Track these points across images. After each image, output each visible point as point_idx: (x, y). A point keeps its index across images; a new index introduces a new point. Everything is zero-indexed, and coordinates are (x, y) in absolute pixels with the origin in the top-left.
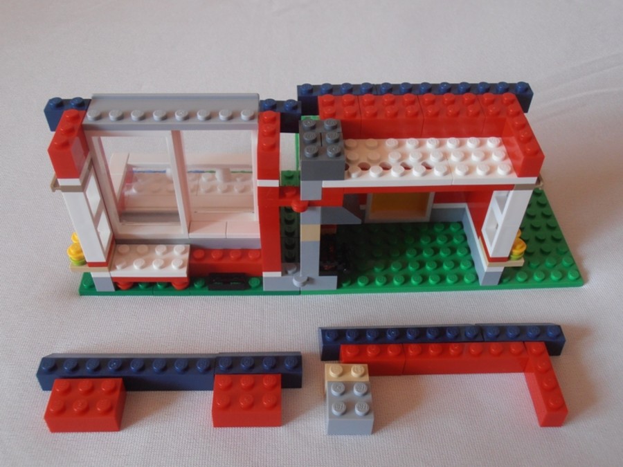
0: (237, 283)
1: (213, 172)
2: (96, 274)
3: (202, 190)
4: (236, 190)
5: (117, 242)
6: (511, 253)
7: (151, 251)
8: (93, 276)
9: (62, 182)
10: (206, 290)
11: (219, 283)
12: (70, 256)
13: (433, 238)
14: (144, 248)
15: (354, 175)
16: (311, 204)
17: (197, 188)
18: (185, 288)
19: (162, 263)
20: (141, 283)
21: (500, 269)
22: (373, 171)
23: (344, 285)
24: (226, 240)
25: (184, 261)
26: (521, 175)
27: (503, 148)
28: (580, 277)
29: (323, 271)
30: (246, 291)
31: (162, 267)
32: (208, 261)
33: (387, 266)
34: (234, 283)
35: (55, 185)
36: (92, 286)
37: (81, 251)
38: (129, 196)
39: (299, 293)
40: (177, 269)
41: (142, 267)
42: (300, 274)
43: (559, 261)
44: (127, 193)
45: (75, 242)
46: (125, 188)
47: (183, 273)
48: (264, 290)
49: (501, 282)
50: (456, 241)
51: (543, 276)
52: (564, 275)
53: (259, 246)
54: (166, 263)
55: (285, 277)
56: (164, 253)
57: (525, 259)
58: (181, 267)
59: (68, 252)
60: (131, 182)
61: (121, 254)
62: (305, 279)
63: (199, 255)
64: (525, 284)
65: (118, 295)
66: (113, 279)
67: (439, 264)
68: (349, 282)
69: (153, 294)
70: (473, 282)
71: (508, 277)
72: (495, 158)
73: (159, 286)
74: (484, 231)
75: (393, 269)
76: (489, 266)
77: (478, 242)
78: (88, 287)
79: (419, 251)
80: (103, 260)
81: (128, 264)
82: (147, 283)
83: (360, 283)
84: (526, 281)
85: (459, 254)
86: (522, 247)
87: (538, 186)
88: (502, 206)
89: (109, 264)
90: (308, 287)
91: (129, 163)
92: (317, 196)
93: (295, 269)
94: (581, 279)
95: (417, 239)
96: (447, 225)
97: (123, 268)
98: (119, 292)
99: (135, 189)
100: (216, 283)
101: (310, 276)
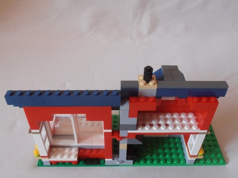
0: (96, 162)
2: (44, 160)
3: (83, 125)
4: (95, 125)
5: (52, 147)
6: (198, 154)
7: (64, 150)
8: (42, 160)
9: (32, 131)
10: (84, 165)
11: (89, 162)
12: (35, 154)
13: (169, 144)
14: (62, 149)
15: (139, 129)
16: (123, 138)
17: (81, 124)
18: (77, 164)
19: (68, 155)
20: (60, 163)
21: (194, 159)
22: (147, 127)
23: (136, 163)
24: (92, 146)
25: (76, 154)
26: (201, 129)
27: (195, 117)
28: (225, 162)
29: (128, 159)
30: (99, 165)
31: (68, 157)
32: (85, 154)
33: (152, 155)
34: (95, 162)
35: (30, 132)
37: (38, 152)
38: (56, 127)
39: (118, 165)
40: (74, 158)
41: (61, 157)
42: (119, 159)
43: (217, 154)
44: (55, 126)
45: (36, 148)
47: (76, 159)
48: (106, 164)
49: (194, 163)
50: (178, 145)
51: (211, 161)
52: (218, 160)
53: (104, 148)
54: (70, 155)
55: (114, 160)
56: (69, 151)
57: (204, 156)
58: (75, 157)
59: (34, 152)
60: (57, 122)
61: (53, 152)
62: (121, 161)
63: (82, 151)
66: (50, 161)
67: (171, 155)
68: (137, 162)
69: (65, 166)
70: (184, 163)
71: (197, 161)
72: (192, 122)
73: (67, 163)
74: (188, 144)
75: (154, 156)
76: (190, 158)
77: (186, 147)
78: (41, 164)
79: (164, 149)
80: (47, 155)
81: (56, 156)
82: (62, 162)
83: (141, 162)
84: (204, 163)
85: (179, 151)
86: (202, 152)
87: (208, 133)
88: (195, 138)
89: (49, 156)
90: (122, 164)
92: (126, 135)
93: (117, 157)
95: (163, 144)
96: (174, 138)
97: (54, 157)
98: (52, 165)
99: (59, 125)
100: (88, 162)
101: (123, 160)
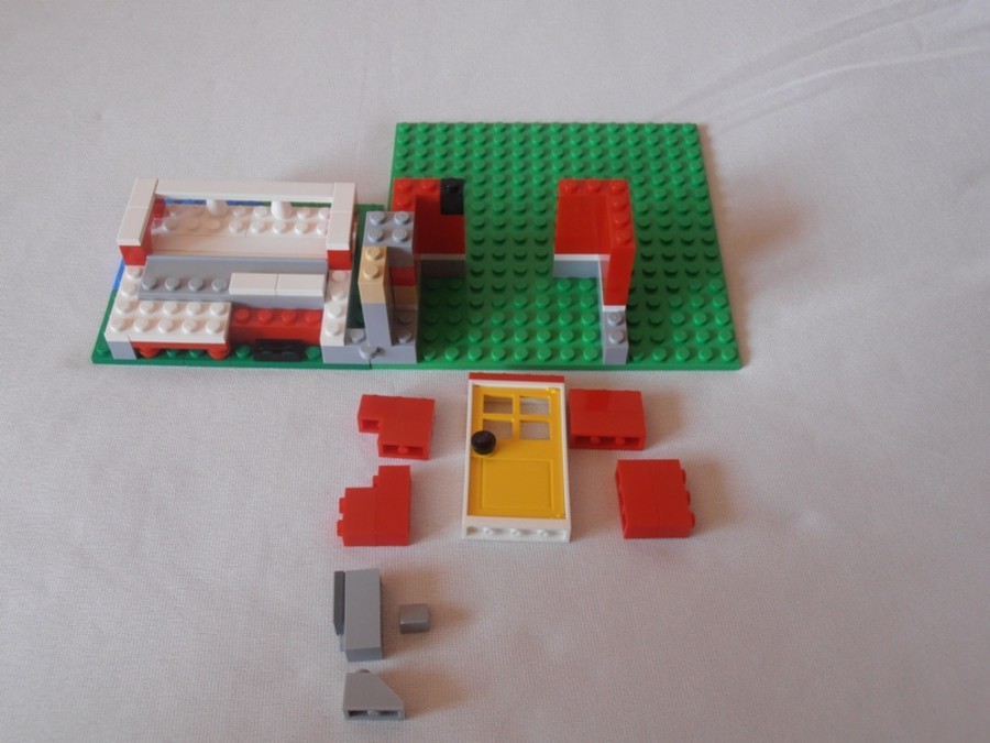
0: (291, 353)
1: (268, 204)
3: (252, 230)
4: (297, 230)
8: (107, 340)
10: (252, 362)
11: (268, 353)
17: (246, 226)
18: (225, 358)
19: (194, 325)
20: (169, 350)
23: (427, 358)
24: (277, 298)
25: (222, 323)
28: (736, 358)
30: (303, 364)
31: (193, 331)
32: (253, 324)
33: (486, 335)
34: (287, 353)
36: (108, 353)
38: (158, 236)
39: (370, 367)
40: (213, 335)
41: (169, 330)
42: (368, 343)
44: (154, 231)
46: (154, 224)
47: (220, 339)
48: (325, 361)
49: (629, 360)
50: (582, 304)
51: (688, 355)
52: (715, 355)
54: (199, 326)
55: (349, 346)
56: (197, 312)
58: (218, 331)
60: (161, 216)
62: (374, 350)
63: (242, 315)
64: (664, 365)
65: (140, 364)
66: (133, 343)
67: (554, 335)
68: (433, 354)
69: (184, 364)
70: (594, 360)
71: (641, 355)
73: (192, 354)
75: (493, 339)
78: (103, 354)
79: (531, 316)
81: (151, 326)
82: (175, 350)
84: (665, 360)
85: (583, 322)
90: (377, 360)
91: (158, 192)
93: (361, 336)
94: (738, 359)
95: (531, 299)
96: (574, 281)
97: (144, 330)
98: (142, 360)
99: (166, 225)
100: (265, 352)
101: (380, 345)
